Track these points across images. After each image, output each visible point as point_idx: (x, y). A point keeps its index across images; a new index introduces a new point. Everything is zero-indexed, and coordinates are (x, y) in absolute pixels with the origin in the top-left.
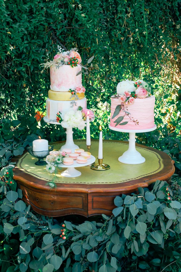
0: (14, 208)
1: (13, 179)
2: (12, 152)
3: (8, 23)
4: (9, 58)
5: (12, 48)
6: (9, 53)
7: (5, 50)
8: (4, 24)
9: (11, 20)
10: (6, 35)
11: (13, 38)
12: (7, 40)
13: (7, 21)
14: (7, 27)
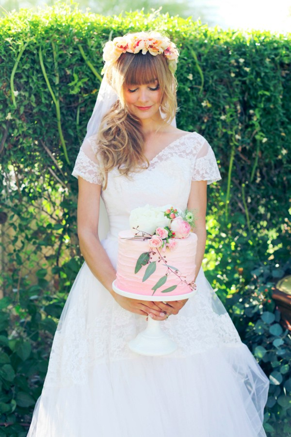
0: (268, 331)
1: (271, 298)
2: (271, 271)
3: (283, 123)
4: (279, 163)
5: (284, 152)
6: (280, 157)
7: (276, 154)
8: (279, 125)
9: (287, 120)
10: (280, 136)
11: (287, 140)
12: (280, 142)
13: (282, 120)
14: (281, 127)
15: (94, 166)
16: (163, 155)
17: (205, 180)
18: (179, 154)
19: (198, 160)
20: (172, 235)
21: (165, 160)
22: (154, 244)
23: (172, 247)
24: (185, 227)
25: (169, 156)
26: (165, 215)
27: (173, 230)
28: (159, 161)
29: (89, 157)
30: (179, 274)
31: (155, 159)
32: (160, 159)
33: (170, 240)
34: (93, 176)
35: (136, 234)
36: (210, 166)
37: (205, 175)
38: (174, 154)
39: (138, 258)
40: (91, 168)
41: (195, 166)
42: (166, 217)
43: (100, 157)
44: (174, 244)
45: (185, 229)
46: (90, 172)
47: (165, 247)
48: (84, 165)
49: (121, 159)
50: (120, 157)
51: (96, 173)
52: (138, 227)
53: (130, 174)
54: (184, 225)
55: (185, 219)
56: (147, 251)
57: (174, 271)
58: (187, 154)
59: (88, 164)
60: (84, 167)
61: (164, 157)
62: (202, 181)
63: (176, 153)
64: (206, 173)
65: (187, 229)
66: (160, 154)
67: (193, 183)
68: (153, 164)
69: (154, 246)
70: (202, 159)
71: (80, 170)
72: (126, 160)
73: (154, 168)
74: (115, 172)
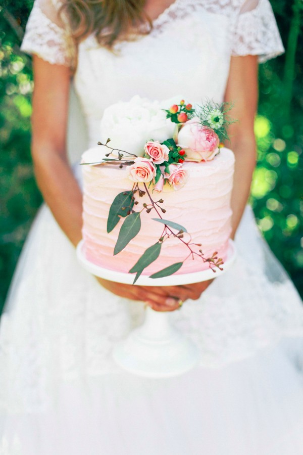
15: (56, 33)
16: (178, 9)
17: (254, 53)
18: (207, 6)
19: (243, 16)
20: (178, 156)
21: (183, 17)
22: (139, 175)
23: (175, 180)
24: (205, 139)
25: (189, 10)
26: (168, 116)
27: (182, 145)
28: (171, 20)
29: (48, 17)
30: (186, 239)
31: (163, 17)
32: (173, 15)
33: (171, 167)
34: (55, 49)
35: (107, 155)
36: (263, 29)
37: (255, 45)
38: (198, 7)
39: (111, 203)
40: (52, 36)
41: (236, 28)
42: (169, 119)
43: (64, 17)
44: (181, 174)
45: (206, 144)
46: (51, 43)
47: (161, 180)
48: (40, 31)
49: (103, 18)
50: (100, 15)
51: (60, 44)
52: (109, 141)
53: (117, 45)
54: (204, 135)
55: (205, 123)
56: (129, 188)
57: (176, 232)
58: (222, 7)
59: (47, 30)
60: (40, 35)
61: (180, 13)
62: (250, 56)
63: (201, 5)
64: (257, 40)
65: (210, 144)
66: (173, 7)
67: (234, 60)
68: (159, 27)
69: (140, 179)
70: (248, 15)
71: (33, 40)
72: (111, 21)
73: (161, 32)
74: (90, 41)
